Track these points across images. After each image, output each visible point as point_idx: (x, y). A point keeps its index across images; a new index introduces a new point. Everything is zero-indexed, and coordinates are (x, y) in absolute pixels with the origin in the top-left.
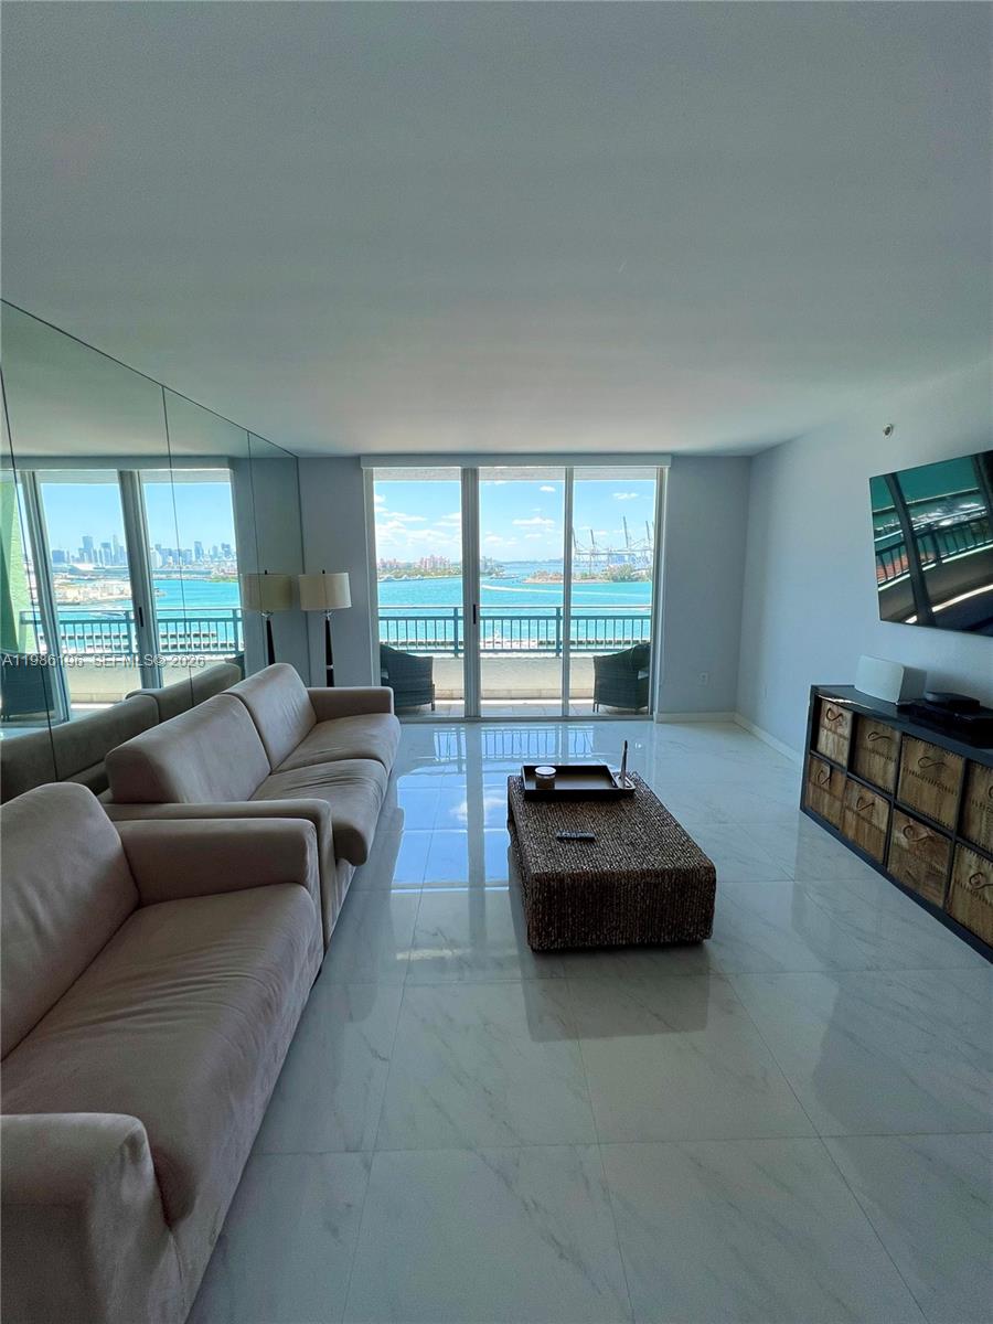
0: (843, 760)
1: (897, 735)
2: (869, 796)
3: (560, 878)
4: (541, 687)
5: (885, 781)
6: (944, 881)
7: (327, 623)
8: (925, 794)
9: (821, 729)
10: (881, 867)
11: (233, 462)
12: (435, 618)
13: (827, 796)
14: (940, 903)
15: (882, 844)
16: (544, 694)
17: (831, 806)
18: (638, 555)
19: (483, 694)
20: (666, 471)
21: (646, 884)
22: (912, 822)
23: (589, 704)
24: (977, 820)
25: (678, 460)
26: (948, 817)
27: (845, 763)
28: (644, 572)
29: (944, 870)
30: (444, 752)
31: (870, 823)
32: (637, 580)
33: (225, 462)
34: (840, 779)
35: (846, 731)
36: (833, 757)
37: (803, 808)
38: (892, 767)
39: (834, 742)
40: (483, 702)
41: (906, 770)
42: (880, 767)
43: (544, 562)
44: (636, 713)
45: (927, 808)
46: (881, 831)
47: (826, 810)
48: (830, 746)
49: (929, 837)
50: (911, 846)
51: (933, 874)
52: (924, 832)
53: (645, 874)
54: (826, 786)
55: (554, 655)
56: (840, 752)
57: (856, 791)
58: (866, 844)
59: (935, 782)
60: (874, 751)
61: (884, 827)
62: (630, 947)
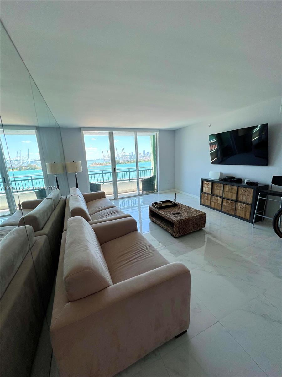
0: (210, 192)
1: (222, 185)
2: (217, 198)
3: (181, 220)
4: (127, 189)
5: (220, 194)
6: (234, 210)
7: (76, 176)
8: (229, 194)
9: (204, 187)
10: (221, 211)
11: (38, 128)
12: (97, 174)
13: (207, 200)
14: (234, 214)
15: (221, 207)
16: (128, 191)
17: (208, 202)
18: (120, 157)
19: (118, 192)
20: (158, 134)
21: (196, 218)
22: (227, 200)
23: (136, 193)
24: (240, 197)
25: (161, 131)
26: (234, 198)
27: (210, 193)
28: (123, 161)
29: (234, 208)
30: (122, 206)
31: (217, 203)
32: (121, 164)
33: (35, 128)
34: (209, 196)
35: (210, 186)
36: (207, 192)
37: (201, 204)
38: (221, 192)
39: (207, 189)
40: (119, 194)
41: (225, 191)
42: (219, 192)
43: (95, 160)
44: (153, 192)
45: (230, 197)
46: (220, 204)
47: (206, 203)
48: (206, 190)
49: (231, 202)
50: (227, 205)
51: (232, 209)
52: (230, 202)
53: (195, 216)
54: (206, 199)
55: (129, 181)
56: (209, 191)
57: (213, 198)
58: (216, 208)
59: (231, 192)
60: (217, 189)
61: (221, 203)
62: (193, 232)
